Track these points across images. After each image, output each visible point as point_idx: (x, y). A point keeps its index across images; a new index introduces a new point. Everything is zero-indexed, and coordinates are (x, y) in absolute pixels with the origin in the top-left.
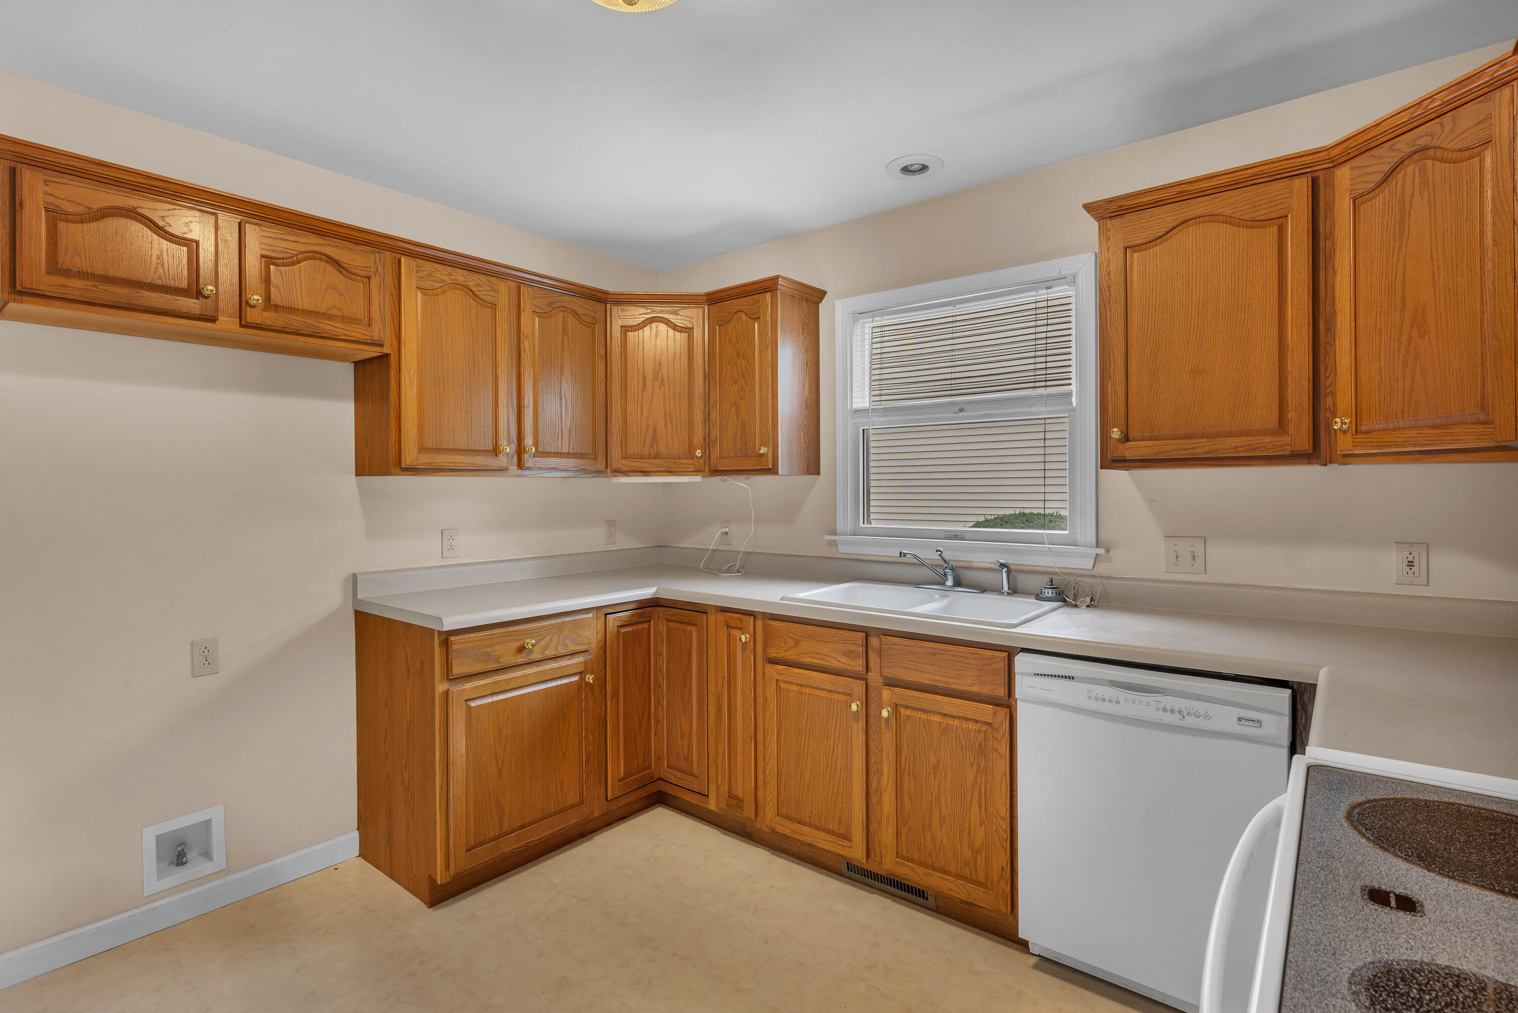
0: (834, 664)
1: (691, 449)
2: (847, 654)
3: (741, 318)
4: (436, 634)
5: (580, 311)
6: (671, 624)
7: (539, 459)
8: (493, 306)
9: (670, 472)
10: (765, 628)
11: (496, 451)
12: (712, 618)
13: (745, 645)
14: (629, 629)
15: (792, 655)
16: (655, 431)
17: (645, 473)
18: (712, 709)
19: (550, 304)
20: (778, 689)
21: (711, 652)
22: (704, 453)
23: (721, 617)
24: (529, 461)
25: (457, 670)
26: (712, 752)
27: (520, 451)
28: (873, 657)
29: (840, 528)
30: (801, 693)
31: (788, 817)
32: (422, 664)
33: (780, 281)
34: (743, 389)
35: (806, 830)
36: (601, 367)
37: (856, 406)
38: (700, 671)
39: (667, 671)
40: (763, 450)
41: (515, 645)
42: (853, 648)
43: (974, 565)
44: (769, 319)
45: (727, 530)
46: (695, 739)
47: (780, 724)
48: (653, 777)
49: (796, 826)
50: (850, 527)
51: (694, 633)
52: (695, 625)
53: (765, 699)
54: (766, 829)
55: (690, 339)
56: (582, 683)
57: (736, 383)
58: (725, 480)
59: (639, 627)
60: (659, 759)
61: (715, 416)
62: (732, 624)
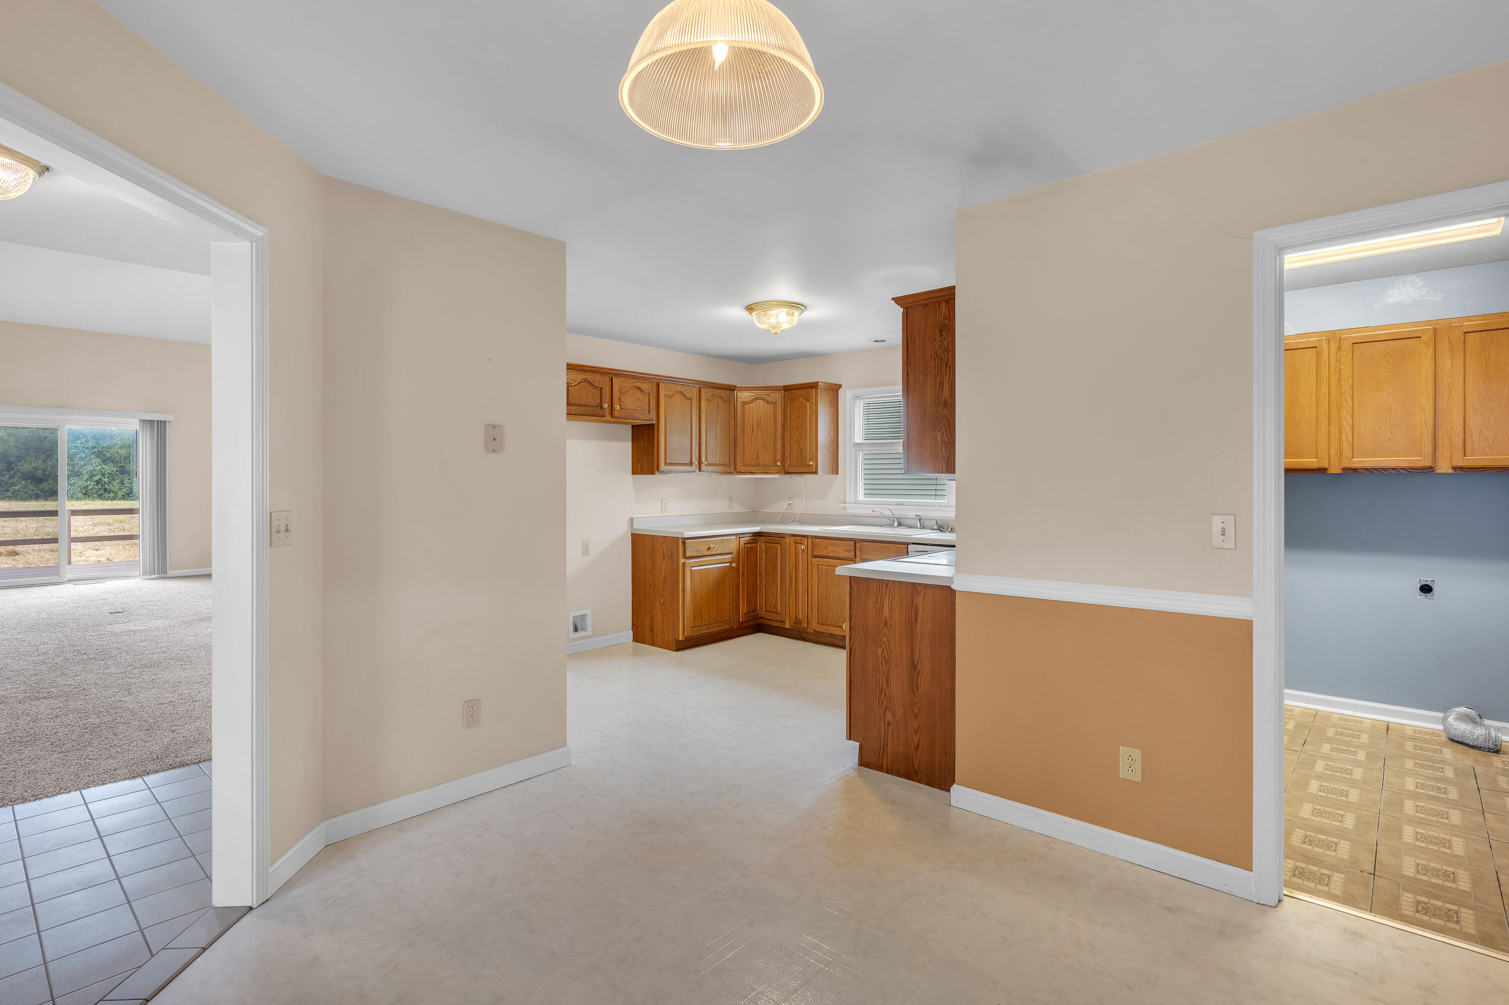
0: (841, 555)
1: (775, 462)
2: (847, 551)
3: (800, 399)
4: (680, 539)
5: (724, 396)
6: (767, 544)
7: (707, 467)
8: (691, 399)
9: (765, 473)
10: (812, 542)
11: (691, 464)
12: (787, 540)
13: (803, 550)
14: (749, 545)
15: (824, 553)
16: (758, 453)
17: (753, 473)
18: (787, 582)
19: (712, 395)
20: (818, 568)
21: (787, 554)
22: (781, 463)
23: (792, 539)
24: (703, 468)
25: (688, 554)
26: (787, 601)
27: (700, 463)
28: (858, 552)
29: (847, 500)
30: (828, 569)
31: (822, 624)
32: (672, 553)
33: (820, 384)
34: (801, 433)
35: (830, 628)
36: (732, 422)
37: (856, 441)
38: (781, 566)
39: (765, 567)
40: (811, 463)
41: (707, 547)
42: (849, 548)
43: (908, 517)
44: (814, 401)
45: (791, 502)
46: (779, 596)
47: (819, 584)
48: (758, 616)
49: (826, 627)
50: (852, 501)
51: (779, 547)
52: (779, 544)
53: (812, 573)
54: (812, 631)
55: (775, 408)
56: (731, 567)
57: (798, 430)
58: (791, 477)
59: (753, 545)
60: (761, 608)
61: (787, 446)
62: (797, 542)
